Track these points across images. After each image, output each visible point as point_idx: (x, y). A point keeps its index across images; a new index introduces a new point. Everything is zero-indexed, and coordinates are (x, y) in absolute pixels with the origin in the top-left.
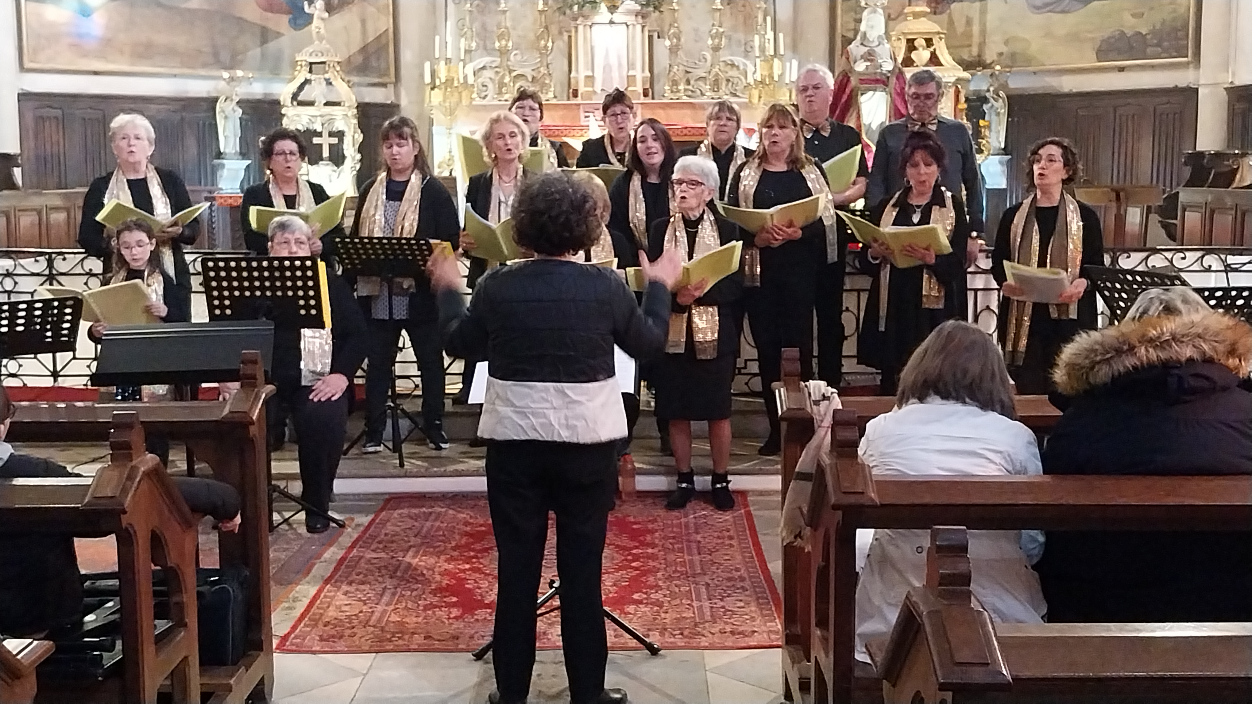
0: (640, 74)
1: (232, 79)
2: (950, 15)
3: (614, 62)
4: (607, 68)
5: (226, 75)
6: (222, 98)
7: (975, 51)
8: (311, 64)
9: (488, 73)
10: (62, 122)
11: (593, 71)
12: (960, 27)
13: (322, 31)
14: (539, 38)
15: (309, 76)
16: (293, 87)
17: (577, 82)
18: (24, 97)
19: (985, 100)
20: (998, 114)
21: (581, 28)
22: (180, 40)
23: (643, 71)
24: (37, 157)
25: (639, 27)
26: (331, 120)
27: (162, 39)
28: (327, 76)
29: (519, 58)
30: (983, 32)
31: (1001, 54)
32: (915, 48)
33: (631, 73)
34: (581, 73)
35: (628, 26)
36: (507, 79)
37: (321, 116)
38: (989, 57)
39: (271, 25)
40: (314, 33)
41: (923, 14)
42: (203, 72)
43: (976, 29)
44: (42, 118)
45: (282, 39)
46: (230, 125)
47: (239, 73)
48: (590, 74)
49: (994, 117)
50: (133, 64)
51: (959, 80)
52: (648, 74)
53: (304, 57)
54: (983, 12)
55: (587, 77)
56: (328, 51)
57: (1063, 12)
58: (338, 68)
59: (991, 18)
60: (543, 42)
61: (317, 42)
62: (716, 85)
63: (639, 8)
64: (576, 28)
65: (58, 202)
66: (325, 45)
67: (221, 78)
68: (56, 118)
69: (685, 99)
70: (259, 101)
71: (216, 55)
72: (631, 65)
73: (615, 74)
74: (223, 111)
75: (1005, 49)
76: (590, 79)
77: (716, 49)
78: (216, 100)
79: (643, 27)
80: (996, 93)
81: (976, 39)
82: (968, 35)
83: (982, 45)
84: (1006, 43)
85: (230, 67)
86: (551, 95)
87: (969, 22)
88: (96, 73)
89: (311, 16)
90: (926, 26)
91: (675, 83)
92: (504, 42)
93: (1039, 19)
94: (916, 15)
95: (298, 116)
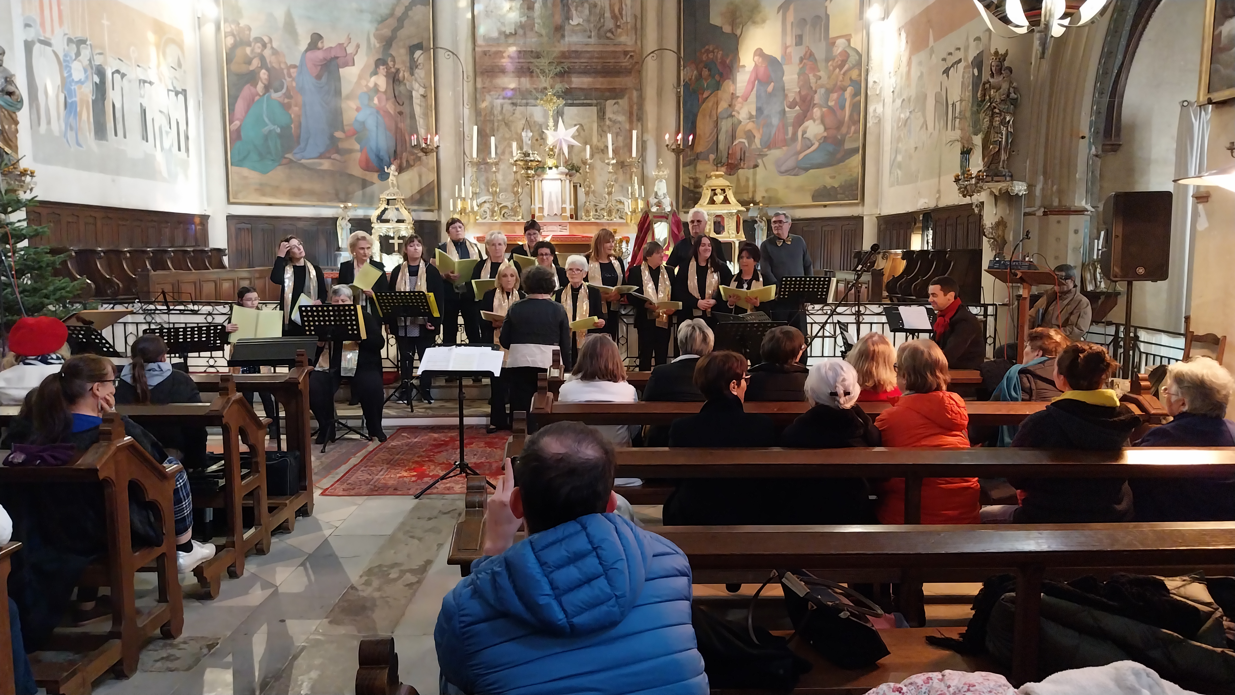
0: (569, 207)
1: (346, 207)
2: (738, 175)
3: (554, 199)
4: (551, 203)
5: (342, 206)
6: (340, 218)
7: (750, 196)
8: (388, 200)
9: (487, 205)
10: (250, 231)
11: (543, 205)
12: (743, 183)
13: (395, 182)
14: (514, 186)
15: (386, 207)
16: (378, 212)
17: (534, 211)
18: (230, 218)
19: (756, 222)
20: (762, 230)
21: (536, 182)
22: (317, 186)
23: (570, 204)
24: (237, 249)
25: (568, 181)
26: (399, 231)
27: (306, 186)
28: (396, 206)
29: (504, 197)
30: (755, 185)
31: (763, 197)
32: (717, 195)
33: (564, 206)
34: (537, 205)
35: (562, 181)
36: (496, 209)
37: (393, 228)
38: (758, 198)
39: (367, 178)
40: (390, 183)
41: (721, 176)
42: (328, 204)
43: (751, 183)
44: (239, 229)
45: (374, 186)
46: (344, 232)
47: (350, 205)
48: (541, 206)
49: (760, 232)
50: (290, 200)
51: (739, 211)
52: (573, 206)
53: (384, 196)
54: (755, 174)
55: (539, 208)
56: (397, 193)
57: (794, 175)
58: (403, 202)
59: (759, 177)
60: (516, 189)
61: (392, 188)
62: (610, 213)
63: (567, 171)
64: (534, 181)
65: (245, 275)
66: (396, 189)
67: (339, 207)
68: (248, 229)
69: (593, 220)
70: (361, 219)
71: (337, 195)
72: (563, 202)
73: (555, 206)
74: (341, 225)
75: (765, 194)
76: (541, 209)
77: (610, 193)
78: (337, 218)
79: (570, 181)
80: (761, 218)
81: (751, 189)
82: (747, 186)
83: (754, 192)
84: (766, 191)
85: (345, 201)
86: (520, 217)
87: (747, 180)
88: (270, 205)
89: (389, 174)
90: (722, 182)
91: (587, 212)
92: (494, 189)
93: (783, 179)
94: (717, 176)
95: (380, 228)
